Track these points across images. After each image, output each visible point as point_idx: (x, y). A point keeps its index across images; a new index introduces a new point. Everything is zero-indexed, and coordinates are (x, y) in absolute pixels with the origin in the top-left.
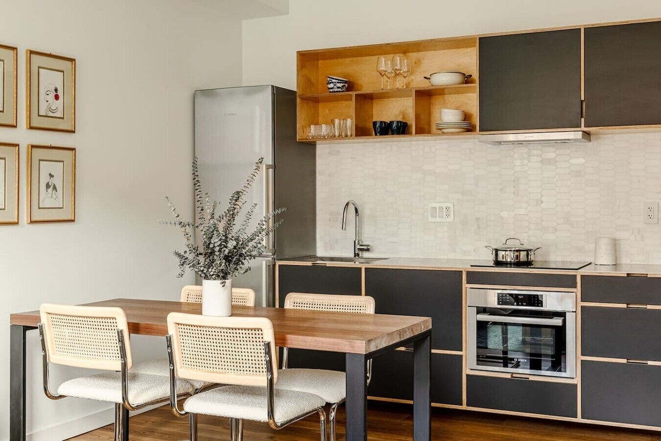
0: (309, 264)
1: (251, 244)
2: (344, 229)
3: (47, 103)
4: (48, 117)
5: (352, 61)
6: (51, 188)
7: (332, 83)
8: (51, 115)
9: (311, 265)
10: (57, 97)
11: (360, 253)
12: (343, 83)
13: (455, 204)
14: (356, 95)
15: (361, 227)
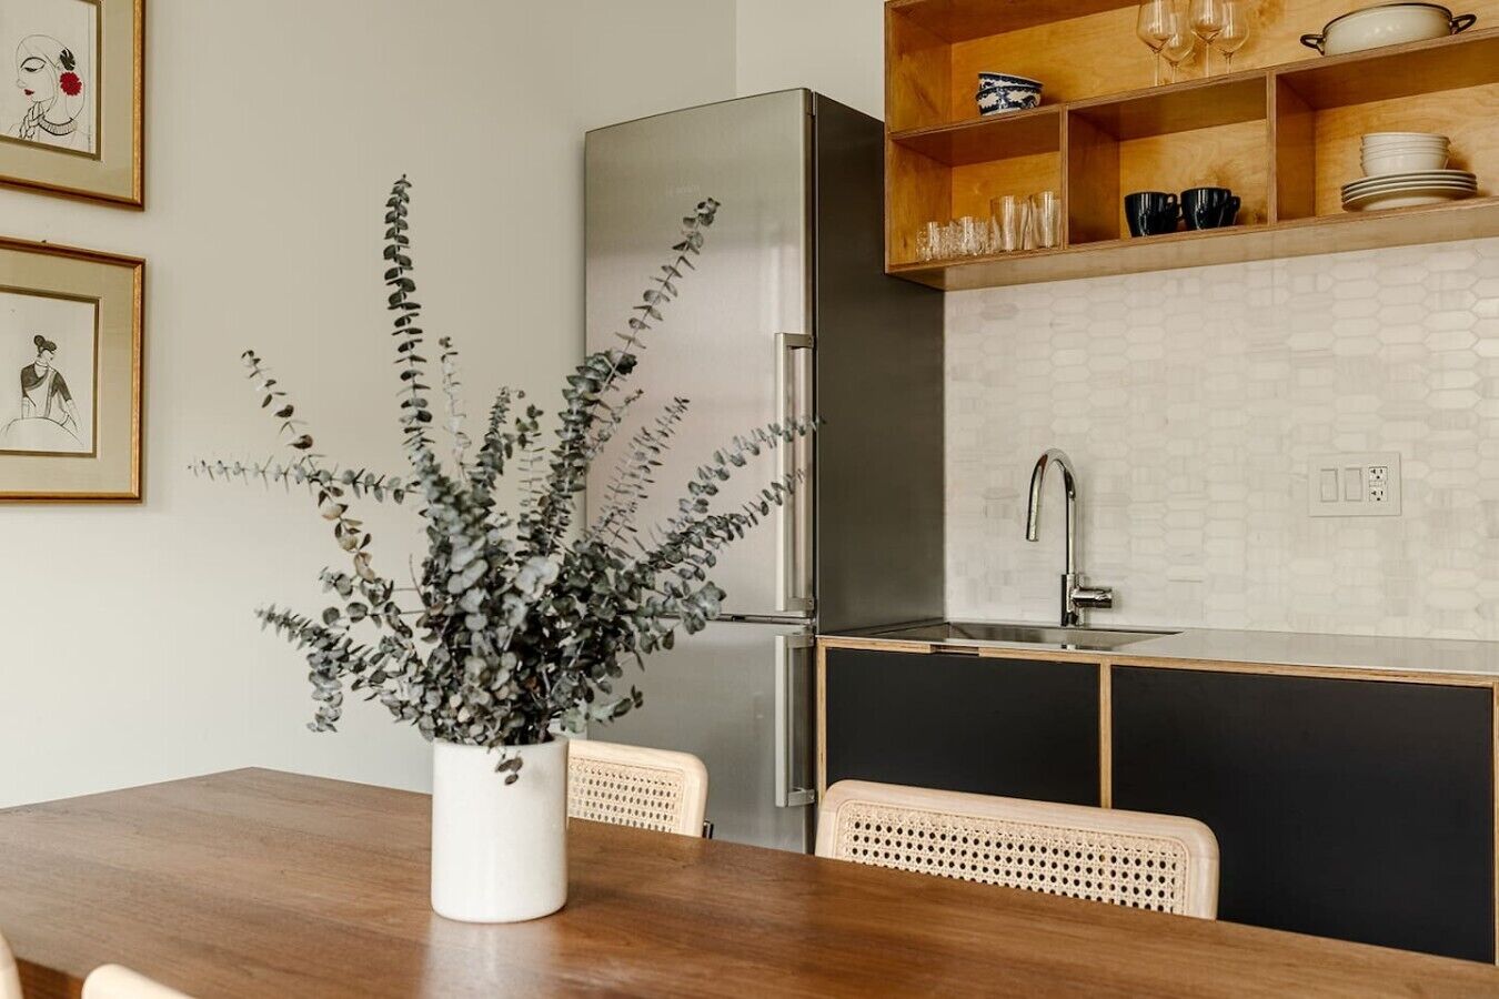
0: (923, 647)
1: (662, 578)
2: (1032, 536)
3: (28, 102)
4: (31, 144)
5: (1053, 33)
6: (45, 386)
7: (994, 90)
8: (42, 141)
9: (928, 651)
10: (71, 84)
11: (1081, 612)
12: (1028, 89)
13: (1403, 456)
14: (1070, 112)
15: (1082, 536)
